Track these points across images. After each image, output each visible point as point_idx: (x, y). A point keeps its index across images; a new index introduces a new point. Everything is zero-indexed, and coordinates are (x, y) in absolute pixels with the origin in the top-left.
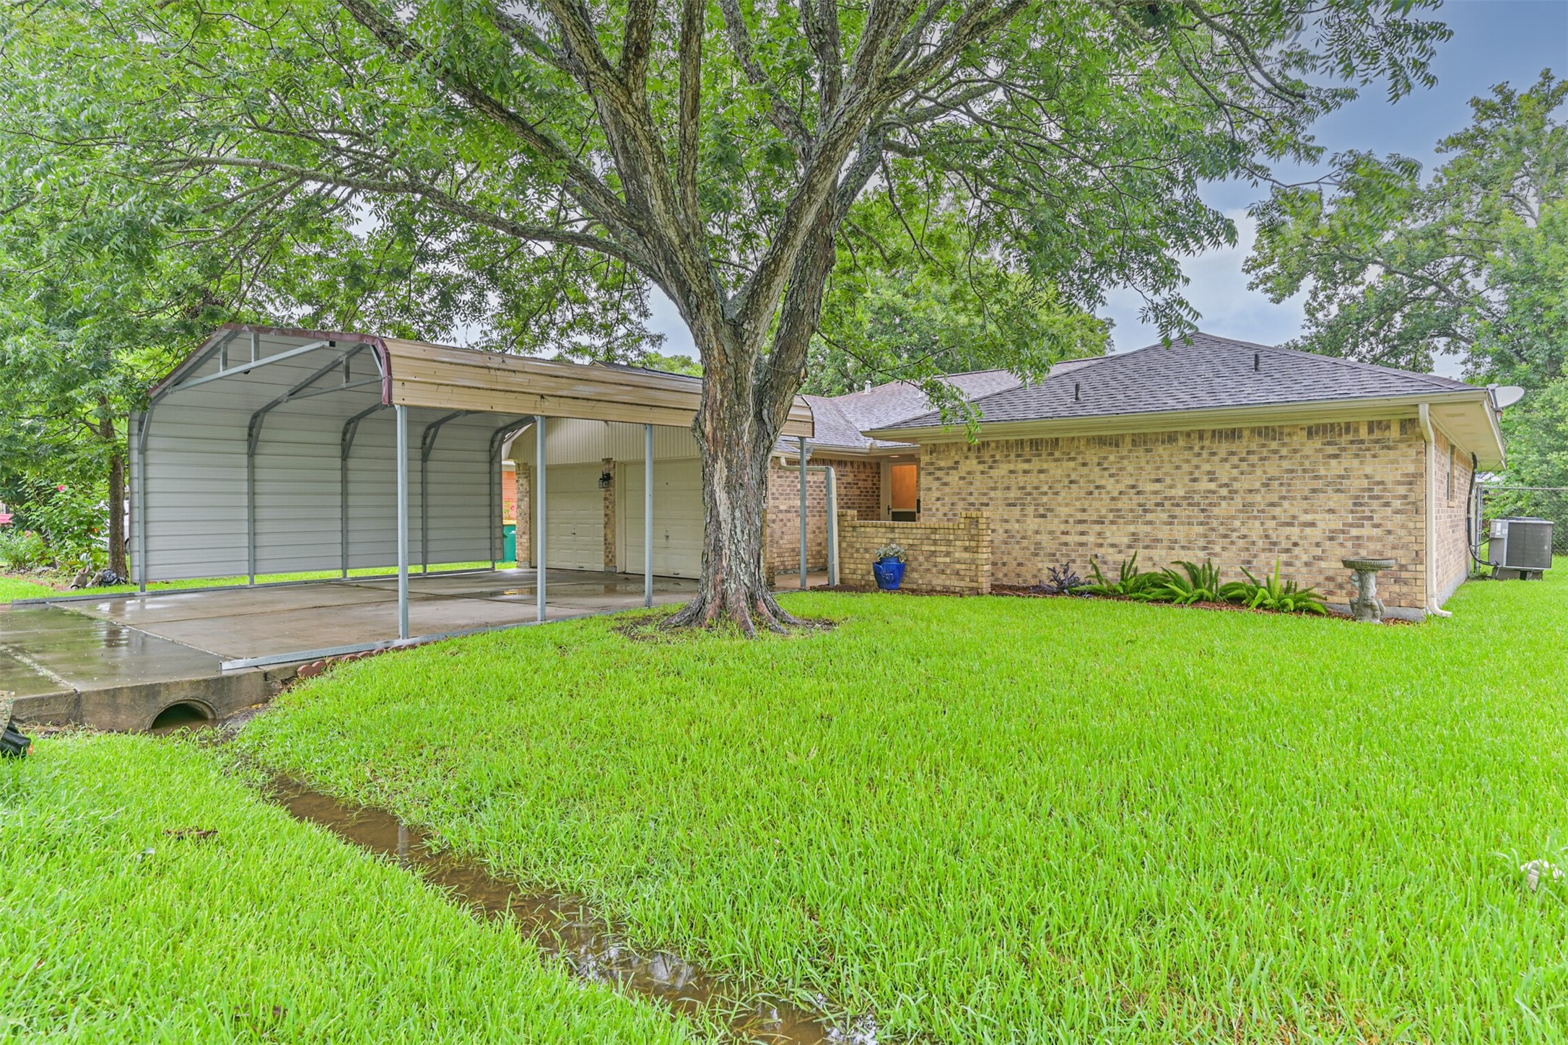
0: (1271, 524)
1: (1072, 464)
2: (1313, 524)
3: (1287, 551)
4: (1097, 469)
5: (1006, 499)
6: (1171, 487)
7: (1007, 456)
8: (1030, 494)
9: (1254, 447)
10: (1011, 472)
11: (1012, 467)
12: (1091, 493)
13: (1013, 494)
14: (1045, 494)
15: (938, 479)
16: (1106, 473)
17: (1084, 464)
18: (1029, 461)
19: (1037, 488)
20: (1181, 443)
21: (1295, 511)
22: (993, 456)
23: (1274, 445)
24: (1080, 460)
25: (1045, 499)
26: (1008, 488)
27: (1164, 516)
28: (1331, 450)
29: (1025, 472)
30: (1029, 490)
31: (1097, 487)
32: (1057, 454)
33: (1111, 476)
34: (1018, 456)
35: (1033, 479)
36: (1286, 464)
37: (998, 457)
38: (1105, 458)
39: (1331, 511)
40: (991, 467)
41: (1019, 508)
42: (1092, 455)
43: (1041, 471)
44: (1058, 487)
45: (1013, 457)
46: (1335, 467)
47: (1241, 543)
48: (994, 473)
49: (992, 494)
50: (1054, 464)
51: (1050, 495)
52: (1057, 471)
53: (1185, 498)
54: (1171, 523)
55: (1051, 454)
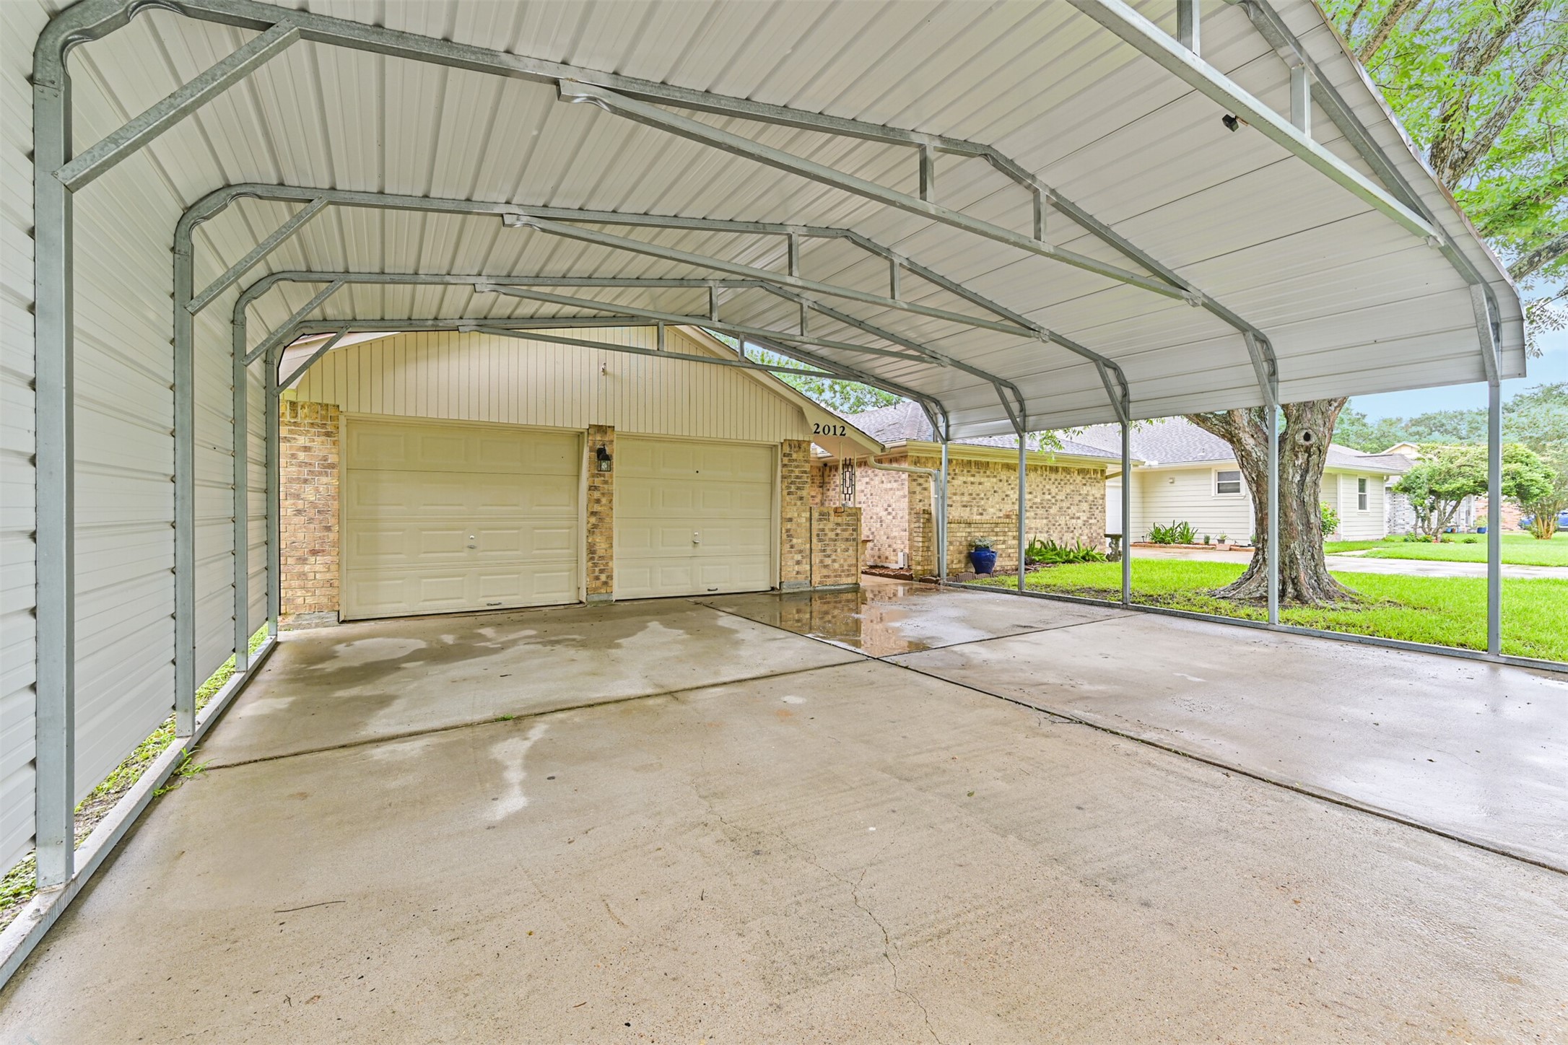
0: (1068, 518)
1: (995, 480)
2: (1079, 518)
3: (1072, 532)
4: (1006, 484)
5: (962, 502)
6: (1036, 497)
7: (962, 471)
8: (974, 499)
9: (1062, 478)
10: (965, 482)
11: (965, 479)
12: (1003, 499)
13: (966, 498)
14: (982, 499)
15: (920, 485)
16: (1010, 487)
17: (1001, 481)
18: (973, 476)
19: (978, 495)
20: (1039, 472)
21: (1074, 511)
22: (954, 470)
23: (1068, 477)
24: (998, 478)
25: (983, 502)
26: (963, 494)
27: (1033, 514)
28: (1084, 482)
29: (972, 483)
30: (974, 496)
31: (1007, 496)
32: (988, 473)
33: (1012, 489)
34: (968, 472)
35: (976, 488)
36: (1071, 487)
37: (957, 471)
38: (1010, 477)
39: (1084, 511)
40: (953, 478)
41: (968, 509)
42: (1004, 475)
43: (980, 484)
44: (989, 494)
45: (965, 471)
46: (1084, 490)
47: (1059, 528)
48: (955, 482)
49: (954, 498)
50: (986, 479)
51: (985, 500)
52: (989, 483)
53: (1041, 504)
54: (1035, 518)
55: (985, 472)
